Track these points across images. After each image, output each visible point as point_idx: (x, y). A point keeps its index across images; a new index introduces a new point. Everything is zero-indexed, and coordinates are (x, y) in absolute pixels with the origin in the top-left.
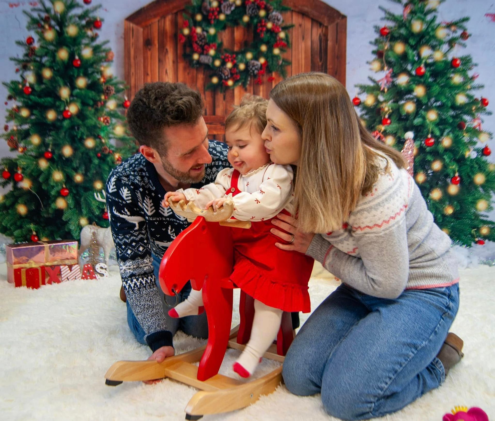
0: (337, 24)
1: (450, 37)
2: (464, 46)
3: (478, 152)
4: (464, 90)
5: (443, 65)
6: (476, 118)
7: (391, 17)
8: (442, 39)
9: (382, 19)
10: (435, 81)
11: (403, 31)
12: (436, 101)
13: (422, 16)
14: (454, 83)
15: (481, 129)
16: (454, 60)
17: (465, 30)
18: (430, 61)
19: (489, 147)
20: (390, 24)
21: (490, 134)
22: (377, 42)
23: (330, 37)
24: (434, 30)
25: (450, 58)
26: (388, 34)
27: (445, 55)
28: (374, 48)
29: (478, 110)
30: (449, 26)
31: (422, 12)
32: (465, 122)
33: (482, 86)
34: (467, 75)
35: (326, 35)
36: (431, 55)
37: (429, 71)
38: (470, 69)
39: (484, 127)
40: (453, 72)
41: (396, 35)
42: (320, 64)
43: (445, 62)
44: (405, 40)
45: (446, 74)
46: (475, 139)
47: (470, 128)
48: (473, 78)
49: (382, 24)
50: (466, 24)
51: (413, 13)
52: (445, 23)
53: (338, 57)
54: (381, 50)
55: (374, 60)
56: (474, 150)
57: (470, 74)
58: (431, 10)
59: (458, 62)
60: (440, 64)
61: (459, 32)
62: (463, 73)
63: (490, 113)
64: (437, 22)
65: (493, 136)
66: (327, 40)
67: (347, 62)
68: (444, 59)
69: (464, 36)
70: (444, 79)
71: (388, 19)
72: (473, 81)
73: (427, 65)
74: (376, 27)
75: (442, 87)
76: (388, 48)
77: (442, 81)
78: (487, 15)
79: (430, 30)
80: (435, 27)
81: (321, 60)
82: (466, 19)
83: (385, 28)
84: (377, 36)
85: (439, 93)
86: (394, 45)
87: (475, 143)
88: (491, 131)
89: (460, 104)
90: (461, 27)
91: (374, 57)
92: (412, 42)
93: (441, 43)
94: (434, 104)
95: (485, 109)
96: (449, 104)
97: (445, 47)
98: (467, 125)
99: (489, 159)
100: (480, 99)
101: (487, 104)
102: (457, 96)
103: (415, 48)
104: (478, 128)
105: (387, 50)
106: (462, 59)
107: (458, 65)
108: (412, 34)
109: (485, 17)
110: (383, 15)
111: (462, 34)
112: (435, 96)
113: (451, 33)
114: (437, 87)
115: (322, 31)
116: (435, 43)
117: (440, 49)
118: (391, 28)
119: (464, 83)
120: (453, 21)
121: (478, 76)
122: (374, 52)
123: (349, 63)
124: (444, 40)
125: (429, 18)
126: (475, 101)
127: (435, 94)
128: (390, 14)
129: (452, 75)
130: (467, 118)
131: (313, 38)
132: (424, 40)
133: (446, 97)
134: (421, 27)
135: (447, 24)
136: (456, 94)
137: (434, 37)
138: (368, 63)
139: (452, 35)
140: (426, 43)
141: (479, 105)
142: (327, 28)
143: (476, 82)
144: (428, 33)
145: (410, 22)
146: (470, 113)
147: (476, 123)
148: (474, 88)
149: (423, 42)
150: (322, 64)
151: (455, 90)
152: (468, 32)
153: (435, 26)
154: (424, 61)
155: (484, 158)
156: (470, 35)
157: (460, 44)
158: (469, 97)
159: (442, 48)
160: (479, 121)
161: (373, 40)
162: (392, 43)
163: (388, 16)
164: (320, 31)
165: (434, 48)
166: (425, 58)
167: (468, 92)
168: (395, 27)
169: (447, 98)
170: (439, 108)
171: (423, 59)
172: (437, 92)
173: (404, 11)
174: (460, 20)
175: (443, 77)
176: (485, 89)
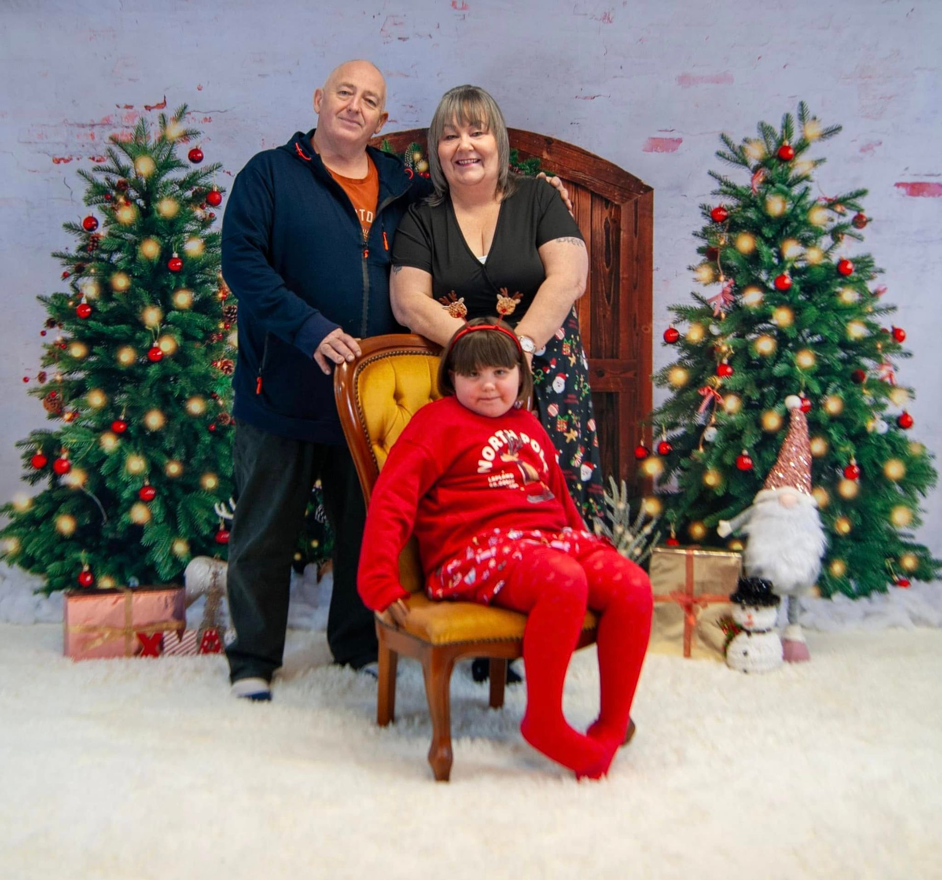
0: (636, 203)
1: (835, 223)
2: (860, 238)
3: (889, 423)
4: (861, 314)
5: (823, 271)
6: (884, 362)
7: (729, 190)
8: (820, 226)
9: (714, 193)
10: (809, 299)
11: (751, 214)
12: (812, 334)
13: (785, 188)
14: (844, 303)
15: (894, 382)
16: (843, 263)
17: (859, 210)
18: (799, 265)
19: (909, 413)
20: (729, 202)
21: (910, 391)
22: (705, 233)
23: (623, 225)
24: (805, 211)
25: (835, 259)
26: (726, 217)
27: (826, 254)
28: (702, 243)
29: (887, 348)
30: (831, 204)
31: (784, 182)
32: (866, 369)
33: (894, 308)
34: (866, 288)
35: (616, 221)
36: (801, 255)
37: (798, 283)
38: (871, 278)
39: (898, 379)
40: (842, 284)
41: (740, 221)
42: (607, 270)
43: (827, 267)
44: (755, 230)
45: (828, 286)
46: (883, 400)
47: (875, 380)
48: (876, 294)
49: (715, 202)
50: (860, 202)
51: (768, 182)
52: (825, 199)
53: (637, 259)
54: (713, 246)
55: (701, 265)
56: (883, 419)
57: (871, 286)
58: (799, 177)
59: (850, 266)
60: (818, 270)
61: (851, 215)
62: (859, 285)
63: (908, 355)
64: (811, 198)
65: (917, 393)
66: (618, 230)
67: (654, 267)
68: (826, 261)
69: (860, 221)
70: (826, 297)
71: (725, 193)
72: (877, 299)
73: (794, 272)
74: (703, 207)
75: (822, 310)
76: (725, 242)
77: (821, 299)
78: (898, 185)
79: (799, 211)
80: (808, 206)
81: (608, 266)
82: (862, 193)
83: (721, 209)
84: (705, 222)
85: (817, 320)
86: (737, 238)
87: (883, 407)
88: (912, 385)
89: (856, 339)
90: (852, 207)
91: (701, 258)
92: (768, 232)
93: (818, 233)
94: (810, 340)
95: (899, 348)
96: (836, 339)
97: (826, 241)
98: (868, 375)
99: (909, 434)
100: (890, 330)
101: (902, 339)
102: (849, 324)
103: (771, 242)
104: (888, 380)
105: (724, 247)
106: (855, 261)
107: (850, 271)
108: (767, 219)
109: (896, 188)
110: (716, 186)
111: (855, 218)
112: (810, 327)
113: (835, 216)
114: (814, 309)
115: (611, 213)
116: (807, 234)
117: (818, 244)
118: (732, 208)
119: (861, 303)
120: (839, 196)
121: (885, 289)
122: (700, 251)
123: (657, 269)
124: (824, 228)
125: (796, 191)
126: (881, 334)
127: (810, 322)
128: (728, 185)
129: (839, 289)
130: (867, 362)
131: (594, 226)
132: (788, 229)
133: (828, 325)
134: (784, 207)
135: (830, 200)
136: (847, 321)
137: (806, 224)
138: (690, 268)
139: (838, 220)
140: (792, 235)
141: (890, 341)
142: (618, 208)
143: (883, 301)
144: (796, 217)
145: (763, 198)
146: (872, 354)
147: (883, 372)
148: (878, 311)
149: (787, 231)
150: (611, 272)
151: (845, 314)
152: (866, 214)
153: (807, 203)
154: (789, 265)
155: (902, 433)
156: (870, 220)
157: (852, 235)
158: (869, 326)
159: (821, 242)
160: (891, 369)
161: (699, 229)
162: (732, 235)
163: (724, 188)
164: (606, 214)
165: (805, 242)
166: (792, 260)
167: (869, 318)
168: (738, 206)
169: (832, 328)
170: (816, 346)
171: (787, 262)
172: (814, 320)
173: (752, 179)
174: (851, 194)
175: (824, 292)
176: (900, 312)
